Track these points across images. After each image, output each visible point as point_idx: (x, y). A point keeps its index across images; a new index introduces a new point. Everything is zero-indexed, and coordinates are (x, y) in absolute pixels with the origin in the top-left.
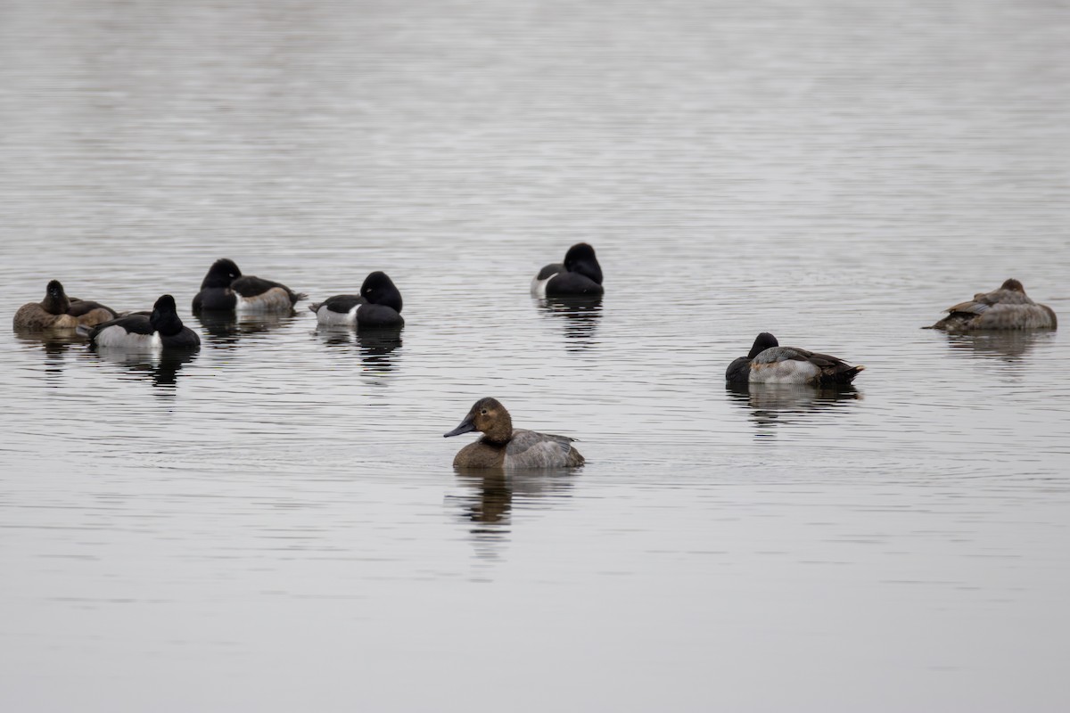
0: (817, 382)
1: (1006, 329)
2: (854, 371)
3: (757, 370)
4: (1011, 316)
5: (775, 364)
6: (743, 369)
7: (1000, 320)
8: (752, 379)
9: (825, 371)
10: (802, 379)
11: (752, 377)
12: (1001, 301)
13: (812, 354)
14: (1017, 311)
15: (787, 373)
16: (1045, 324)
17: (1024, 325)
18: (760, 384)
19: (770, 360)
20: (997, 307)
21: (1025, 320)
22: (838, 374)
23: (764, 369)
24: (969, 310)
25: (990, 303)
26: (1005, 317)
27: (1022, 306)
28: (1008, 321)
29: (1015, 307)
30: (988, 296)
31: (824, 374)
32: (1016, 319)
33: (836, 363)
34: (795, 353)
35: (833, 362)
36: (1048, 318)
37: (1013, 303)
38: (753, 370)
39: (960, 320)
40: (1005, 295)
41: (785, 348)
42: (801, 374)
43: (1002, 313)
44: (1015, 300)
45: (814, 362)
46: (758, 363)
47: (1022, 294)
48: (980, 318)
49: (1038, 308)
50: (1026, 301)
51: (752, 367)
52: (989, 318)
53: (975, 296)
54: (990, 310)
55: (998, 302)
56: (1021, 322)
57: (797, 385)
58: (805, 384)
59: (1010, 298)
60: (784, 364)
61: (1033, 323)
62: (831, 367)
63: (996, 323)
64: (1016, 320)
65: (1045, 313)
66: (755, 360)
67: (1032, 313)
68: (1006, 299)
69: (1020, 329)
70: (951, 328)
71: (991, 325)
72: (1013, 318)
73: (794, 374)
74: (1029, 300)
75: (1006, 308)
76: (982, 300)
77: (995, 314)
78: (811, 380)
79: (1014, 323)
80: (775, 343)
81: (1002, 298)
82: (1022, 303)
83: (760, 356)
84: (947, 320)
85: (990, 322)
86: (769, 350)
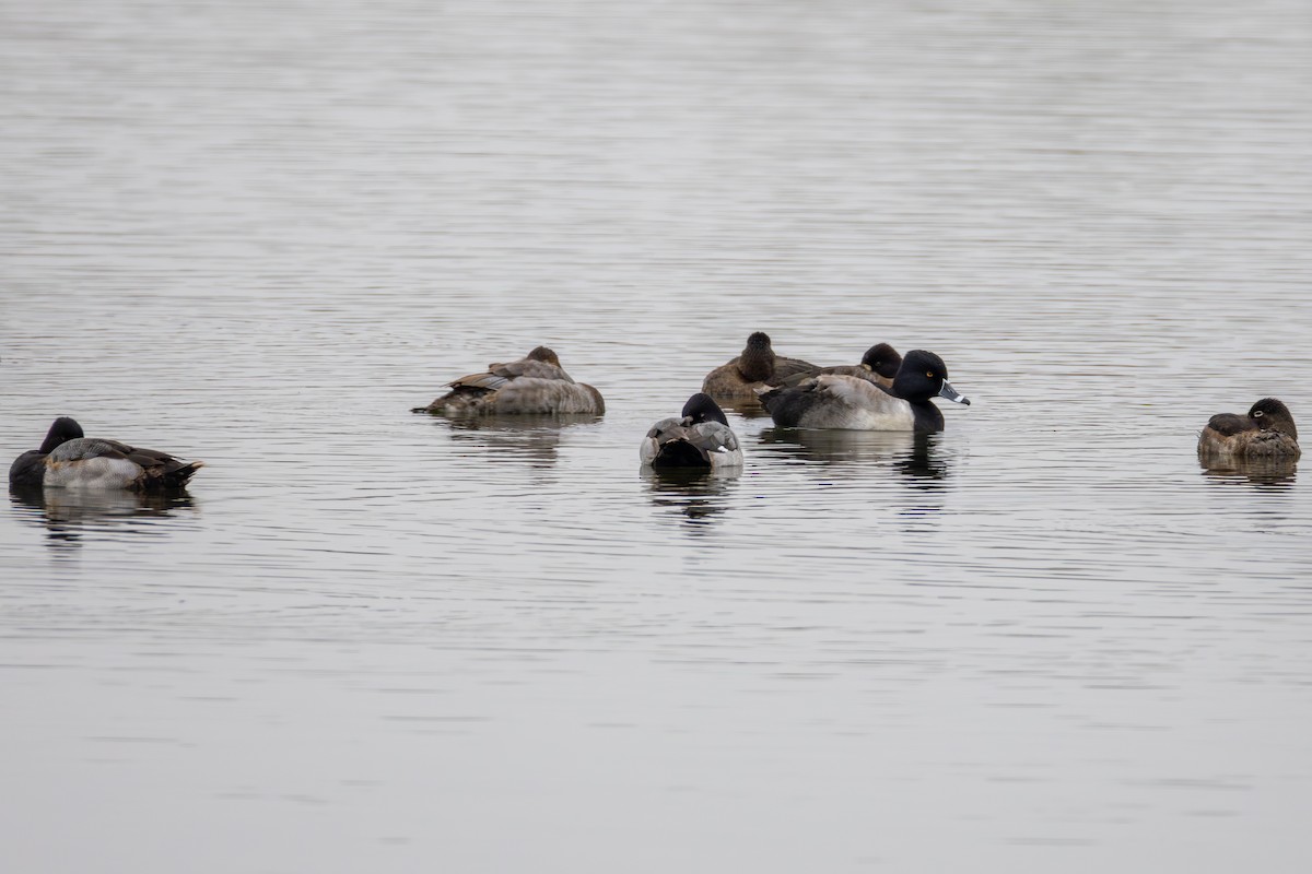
0: (139, 486)
1: (533, 413)
2: (190, 470)
3: (56, 469)
4: (538, 394)
5: (80, 462)
6: (35, 468)
7: (524, 400)
8: (47, 482)
9: (151, 471)
10: (118, 482)
11: (49, 479)
12: (525, 374)
13: (133, 450)
14: (548, 387)
15: (98, 474)
16: (585, 407)
17: (557, 408)
18: (59, 488)
19: (74, 457)
20: (519, 382)
21: (558, 400)
22: (168, 474)
23: (65, 469)
24: (479, 384)
25: (510, 376)
26: (530, 395)
27: (554, 382)
28: (534, 400)
29: (545, 381)
30: (507, 367)
31: (149, 475)
32: (546, 398)
33: (165, 459)
34: (109, 448)
35: (162, 460)
36: (592, 401)
37: (543, 377)
38: (49, 469)
39: (466, 398)
40: (532, 366)
41: (94, 440)
42: (117, 475)
43: (527, 389)
44: (545, 373)
45: (134, 460)
46: (55, 459)
47: (556, 367)
48: (495, 395)
49: (580, 388)
50: (560, 376)
51: (47, 466)
52: (509, 395)
53: (491, 366)
54: (509, 384)
55: (521, 375)
56: (553, 403)
57: (112, 489)
58: (122, 489)
59: (539, 370)
60: (93, 463)
61: (569, 405)
62: (157, 466)
63: (518, 404)
64: (545, 400)
65: (588, 394)
66: (51, 456)
67: (568, 392)
68: (533, 371)
69: (550, 413)
70: (452, 409)
71: (510, 407)
72: (542, 397)
73: (107, 475)
74: (565, 374)
75: (533, 383)
76: (501, 370)
77: (516, 390)
78: (129, 483)
79: (543, 404)
80: (80, 434)
81: (528, 369)
82: (555, 378)
83: (59, 451)
84: (448, 398)
85: (511, 401)
86: (72, 442)
